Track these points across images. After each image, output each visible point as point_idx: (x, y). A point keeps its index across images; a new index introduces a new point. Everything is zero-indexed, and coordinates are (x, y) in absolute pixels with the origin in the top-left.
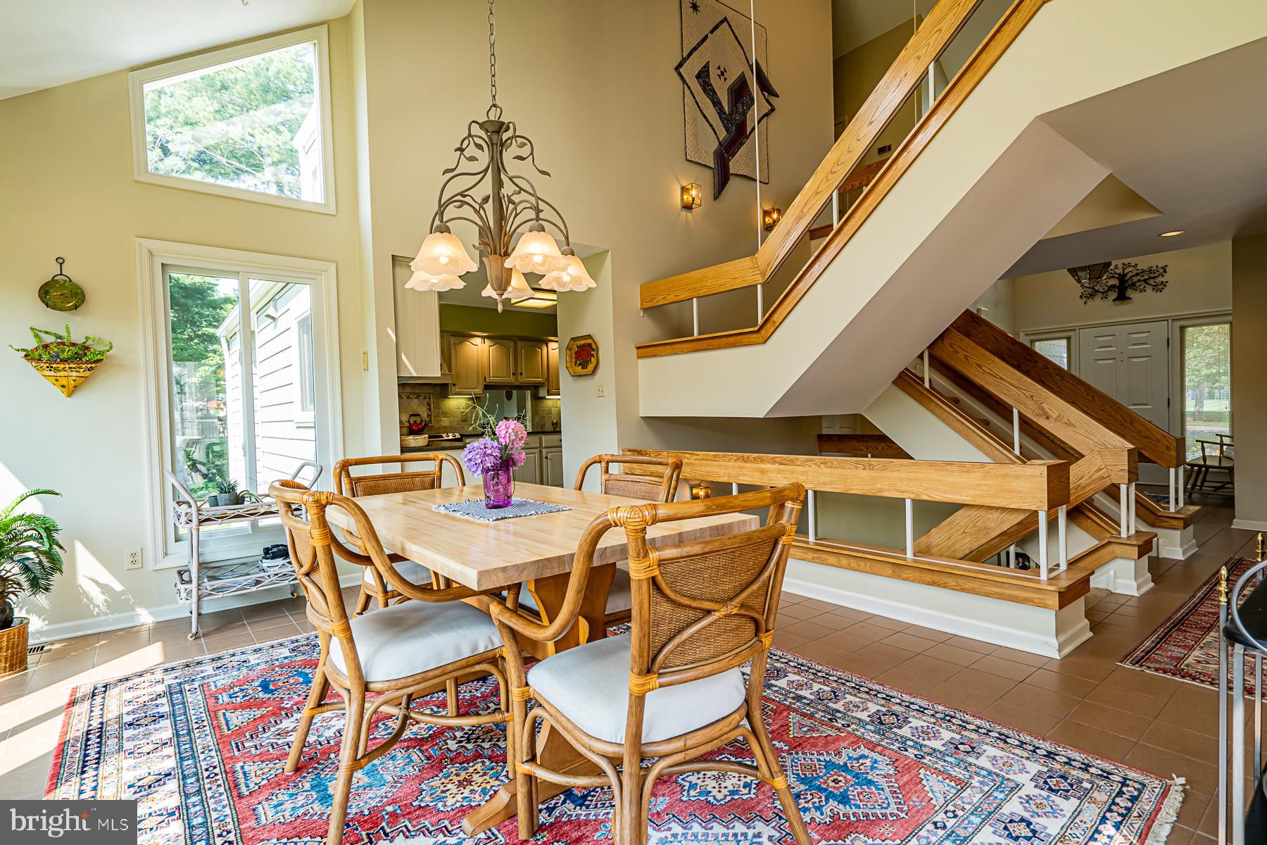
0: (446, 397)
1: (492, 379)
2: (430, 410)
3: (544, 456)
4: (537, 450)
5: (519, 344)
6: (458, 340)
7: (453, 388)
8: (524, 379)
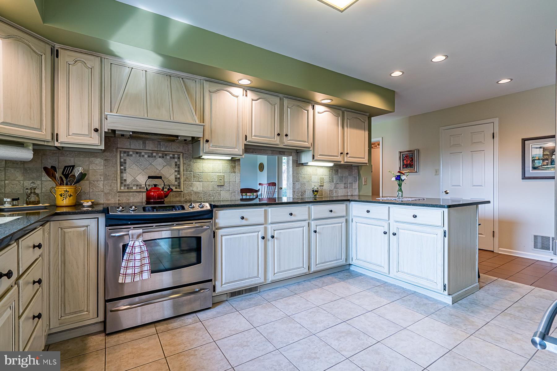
0: (200, 158)
1: (253, 139)
2: (179, 172)
3: (313, 229)
4: (305, 223)
5: (286, 102)
6: (215, 87)
7: (206, 145)
8: (289, 142)
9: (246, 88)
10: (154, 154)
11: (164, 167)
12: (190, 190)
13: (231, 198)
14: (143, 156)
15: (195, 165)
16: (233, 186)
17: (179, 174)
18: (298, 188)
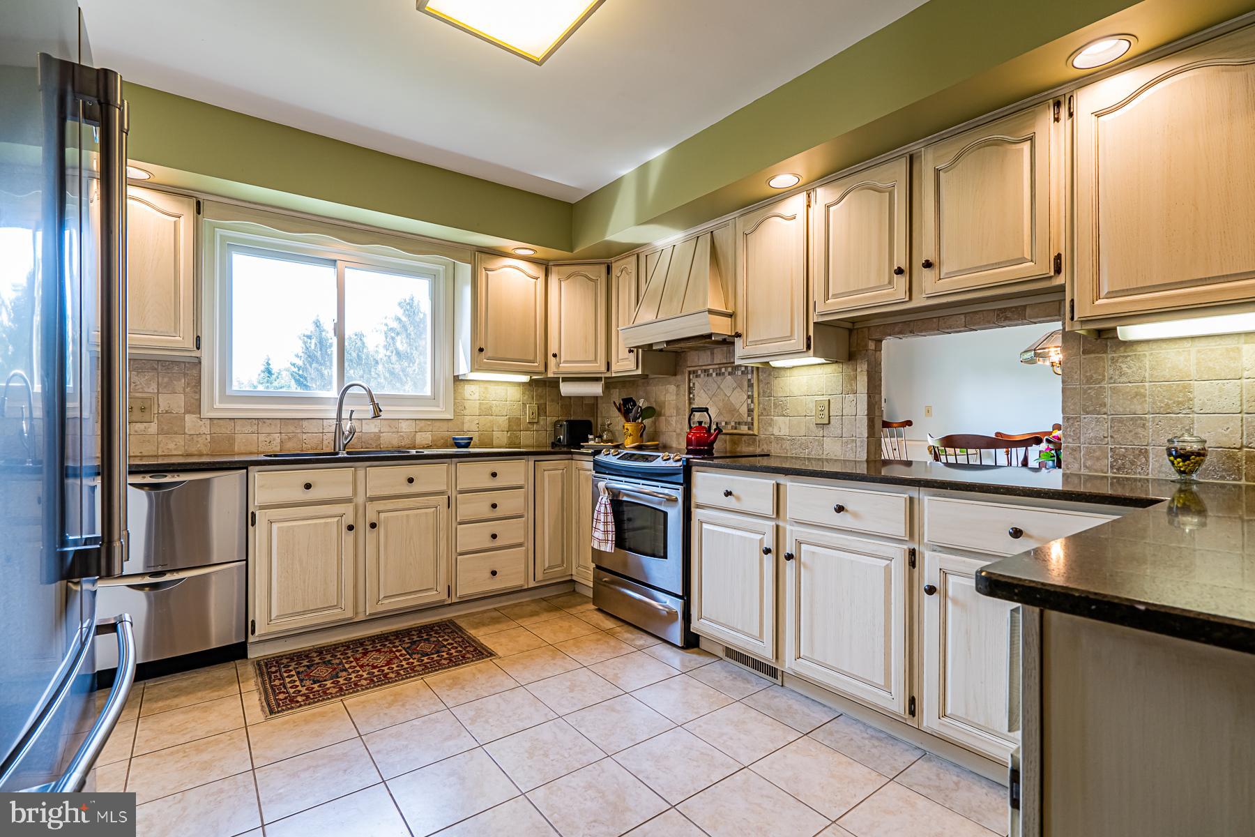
1: (830, 304)
2: (752, 397)
9: (808, 188)
10: (723, 370)
11: (734, 389)
12: (768, 433)
13: (845, 455)
14: (711, 374)
15: (776, 381)
16: (849, 426)
17: (752, 402)
18: (1095, 438)
